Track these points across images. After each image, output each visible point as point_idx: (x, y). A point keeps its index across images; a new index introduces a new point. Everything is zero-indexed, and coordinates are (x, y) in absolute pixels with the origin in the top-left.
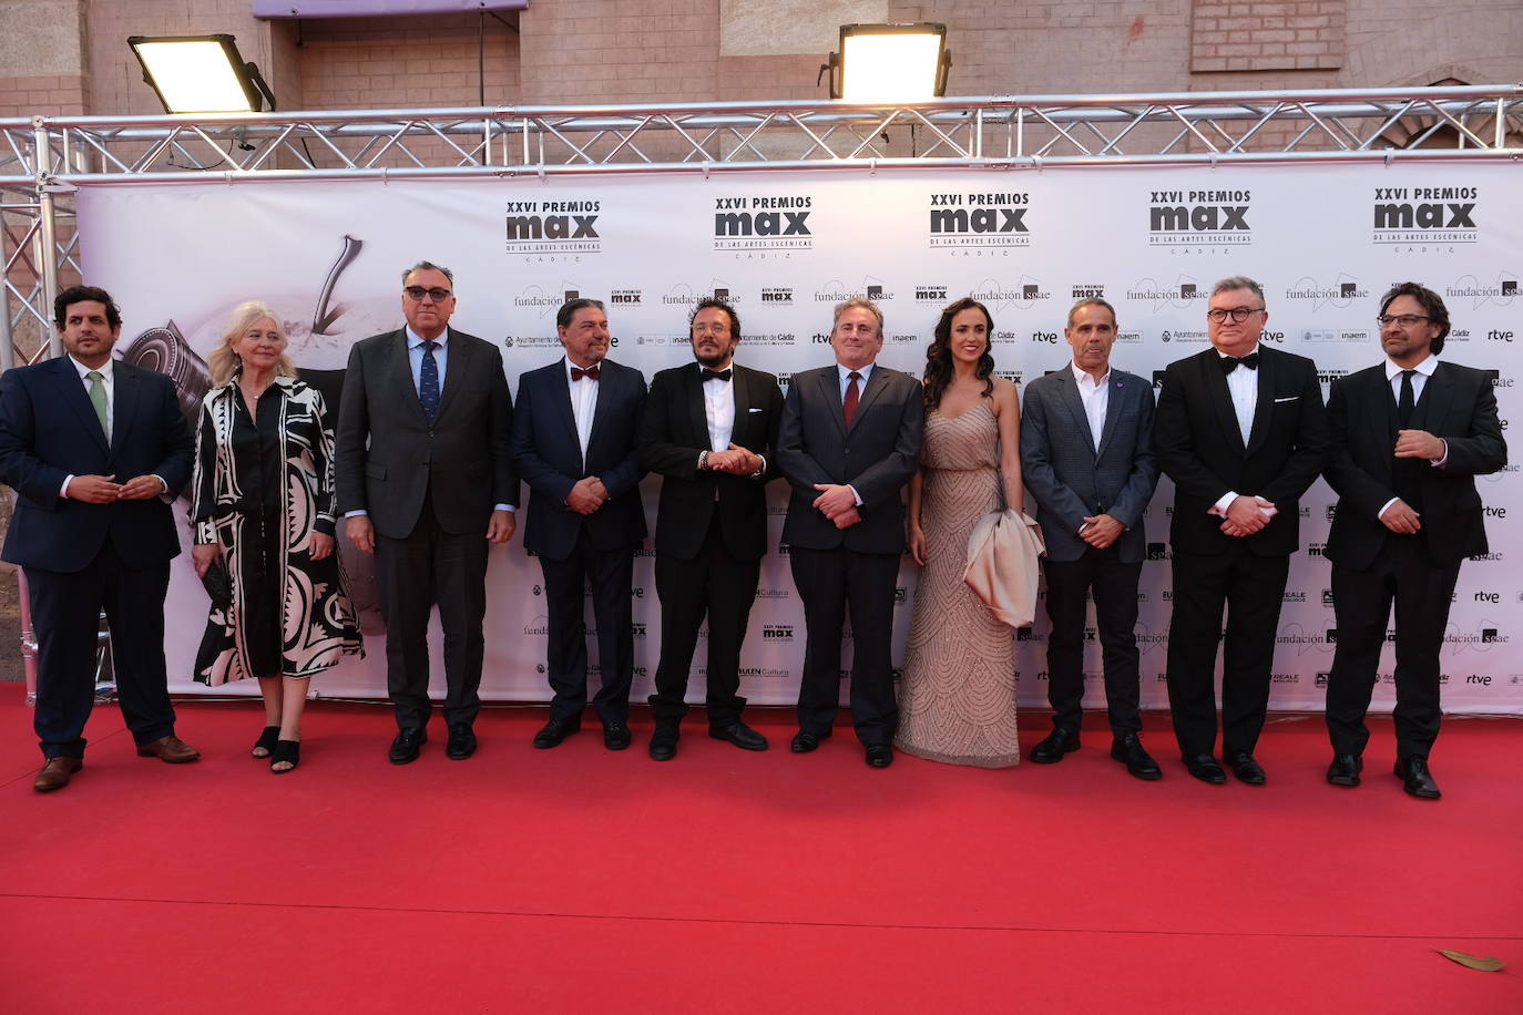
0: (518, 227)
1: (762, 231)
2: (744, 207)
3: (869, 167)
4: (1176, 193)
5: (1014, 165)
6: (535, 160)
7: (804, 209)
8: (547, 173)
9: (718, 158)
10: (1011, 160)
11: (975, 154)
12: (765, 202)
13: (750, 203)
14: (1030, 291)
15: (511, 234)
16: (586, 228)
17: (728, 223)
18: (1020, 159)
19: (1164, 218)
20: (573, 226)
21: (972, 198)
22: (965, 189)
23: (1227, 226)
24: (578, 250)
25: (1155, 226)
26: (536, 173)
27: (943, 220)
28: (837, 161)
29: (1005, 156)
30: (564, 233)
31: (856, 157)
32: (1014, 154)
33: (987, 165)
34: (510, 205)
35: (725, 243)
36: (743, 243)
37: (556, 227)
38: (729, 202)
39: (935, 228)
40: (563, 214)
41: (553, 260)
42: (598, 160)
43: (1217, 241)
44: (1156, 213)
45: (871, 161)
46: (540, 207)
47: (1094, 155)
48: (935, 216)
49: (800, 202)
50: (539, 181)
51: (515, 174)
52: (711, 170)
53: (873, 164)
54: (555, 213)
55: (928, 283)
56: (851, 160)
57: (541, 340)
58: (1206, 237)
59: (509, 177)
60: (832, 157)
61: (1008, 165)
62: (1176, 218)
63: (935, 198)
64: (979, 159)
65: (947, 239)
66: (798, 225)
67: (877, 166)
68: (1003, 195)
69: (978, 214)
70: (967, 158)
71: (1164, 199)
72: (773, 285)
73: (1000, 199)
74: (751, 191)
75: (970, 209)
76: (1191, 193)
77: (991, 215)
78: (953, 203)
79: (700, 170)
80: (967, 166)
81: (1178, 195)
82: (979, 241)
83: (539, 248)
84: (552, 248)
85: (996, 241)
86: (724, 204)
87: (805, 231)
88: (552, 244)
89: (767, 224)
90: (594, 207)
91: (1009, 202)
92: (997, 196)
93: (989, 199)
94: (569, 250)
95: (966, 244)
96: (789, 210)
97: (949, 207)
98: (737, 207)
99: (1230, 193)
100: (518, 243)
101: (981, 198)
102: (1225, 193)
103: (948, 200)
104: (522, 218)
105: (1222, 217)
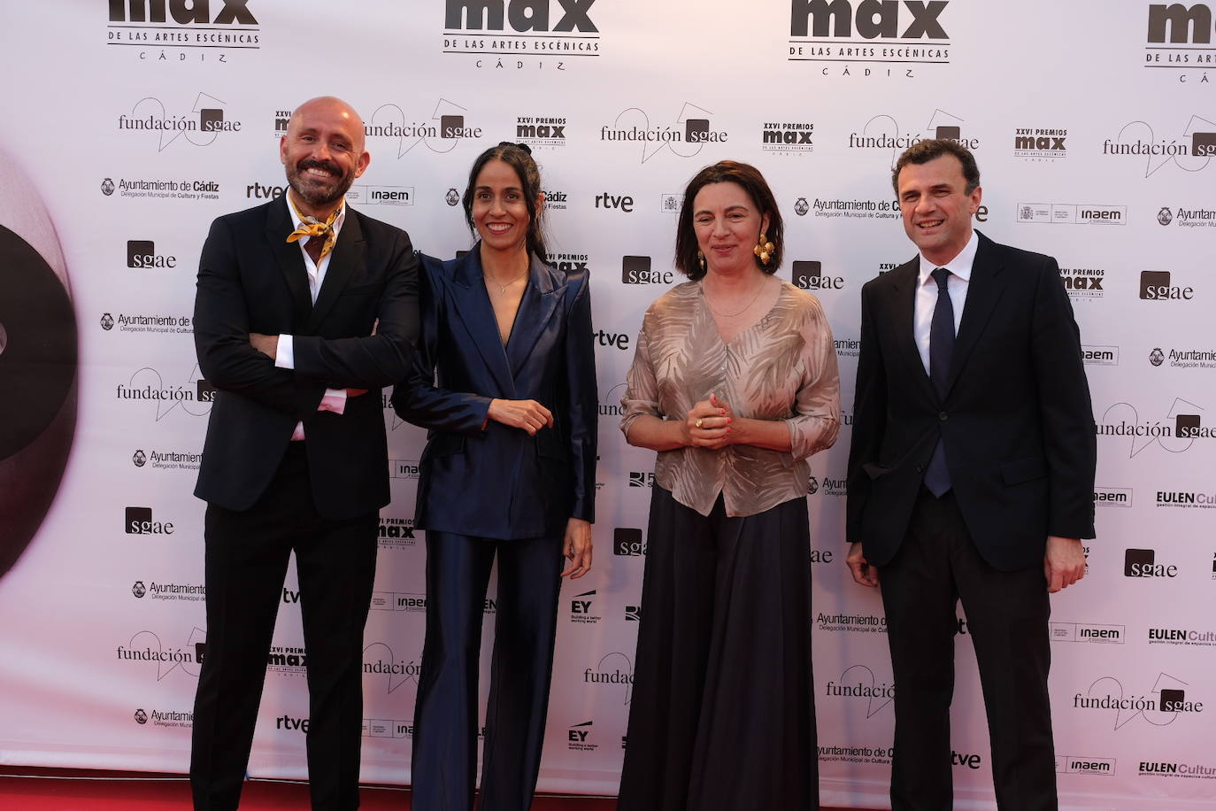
15: (116, 13)
16: (237, 9)
17: (467, 10)
25: (1156, 35)
27: (812, 17)
30: (201, 13)
37: (189, 4)
39: (798, 28)
48: (799, 7)
69: (868, 7)
77: (889, 10)
82: (868, 53)
83: (161, 37)
84: (183, 38)
85: (895, 53)
88: (183, 32)
89: (528, 13)
100: (128, 27)
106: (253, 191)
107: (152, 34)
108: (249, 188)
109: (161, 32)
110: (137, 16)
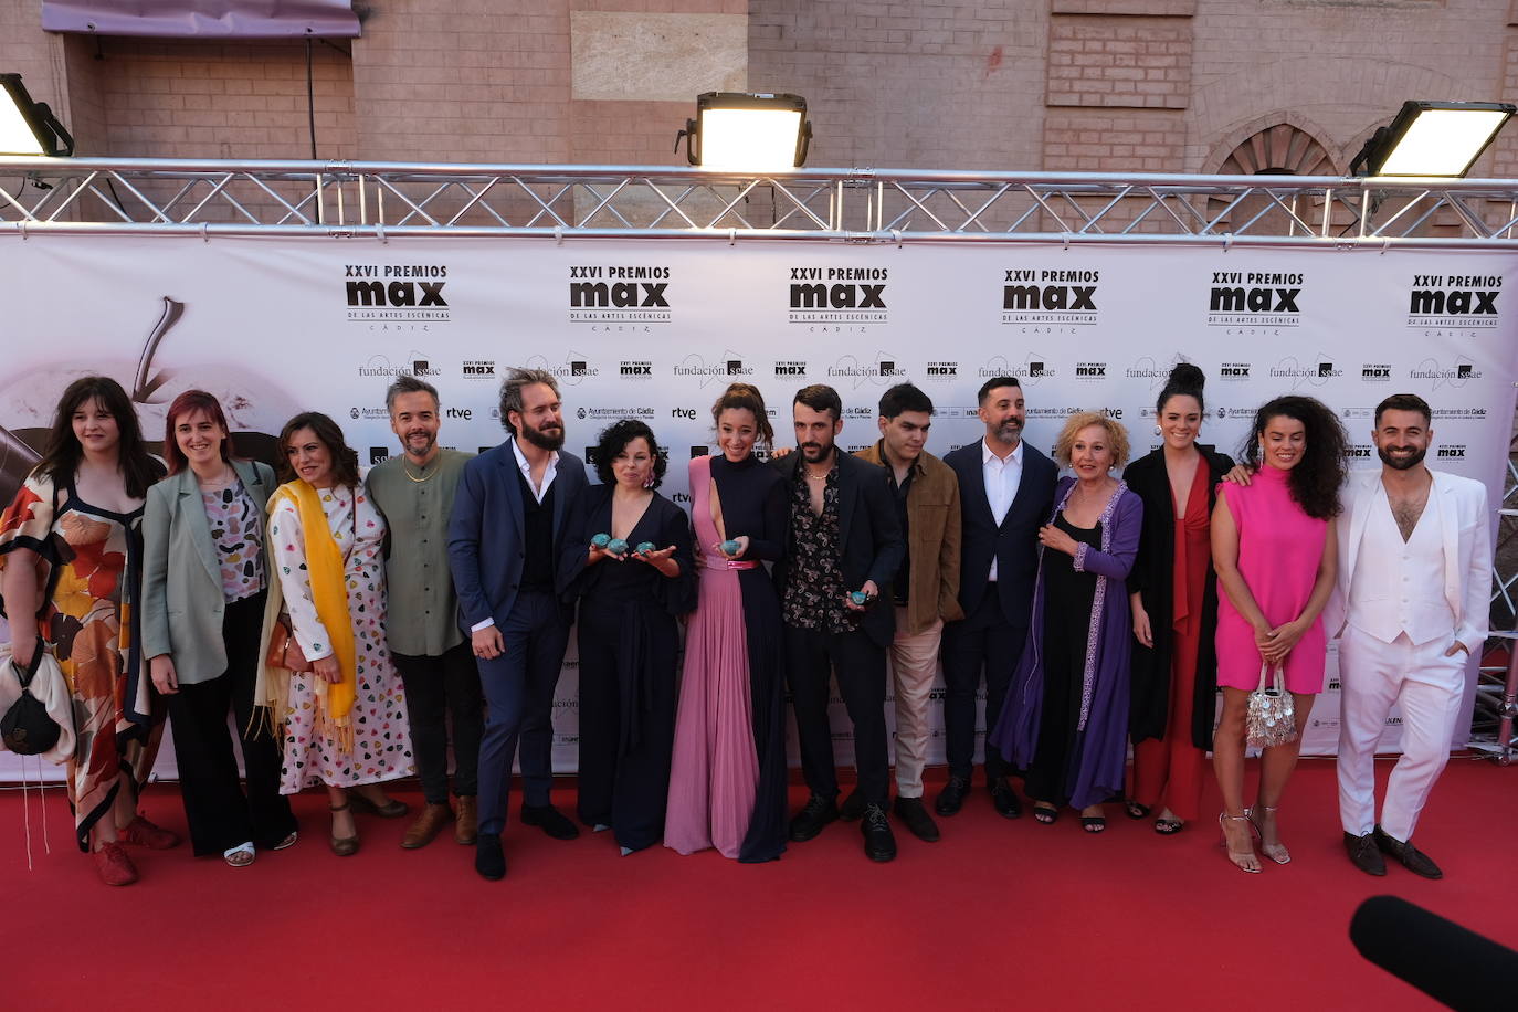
0: (359, 293)
1: (619, 303)
2: (600, 276)
3: (728, 237)
4: (1029, 272)
5: (874, 240)
6: (373, 219)
7: (662, 281)
8: (387, 235)
9: (572, 225)
10: (871, 235)
11: (835, 228)
12: (621, 272)
13: (605, 272)
15: (352, 300)
16: (433, 296)
17: (585, 293)
18: (880, 233)
19: (1017, 297)
20: (419, 294)
21: (831, 273)
22: (825, 262)
23: (1076, 306)
24: (425, 317)
25: (1008, 304)
26: (375, 235)
27: (803, 295)
28: (695, 230)
29: (866, 230)
30: (410, 300)
31: (717, 226)
32: (874, 228)
33: (847, 239)
34: (349, 268)
35: (581, 314)
36: (599, 314)
37: (401, 294)
38: (584, 270)
39: (795, 303)
40: (409, 279)
41: (399, 328)
42: (443, 221)
43: (1066, 321)
44: (1009, 291)
45: (731, 231)
46: (381, 271)
47: (953, 231)
48: (795, 290)
49: (657, 272)
50: (381, 243)
51: (351, 234)
52: (564, 236)
53: (732, 234)
54: (398, 279)
55: (787, 358)
56: (710, 230)
58: (1057, 317)
59: (345, 238)
60: (691, 226)
61: (868, 239)
62: (1028, 297)
63: (795, 271)
64: (839, 232)
65: (807, 314)
66: (656, 296)
67: (737, 237)
68: (862, 270)
69: (837, 289)
70: (827, 231)
71: (1020, 278)
72: (632, 358)
73: (859, 274)
74: (608, 259)
75: (829, 284)
76: (1043, 272)
77: (850, 290)
78: (811, 277)
79: (553, 236)
80: (827, 239)
81: (1031, 274)
83: (384, 315)
84: (398, 316)
86: (579, 272)
87: (663, 303)
88: (398, 312)
89: (624, 295)
90: (440, 273)
91: (868, 278)
92: (857, 270)
93: (849, 274)
94: (416, 318)
95: (824, 320)
96: (647, 281)
97: (809, 281)
98: (593, 276)
99: (1081, 273)
100: (360, 309)
101: (840, 273)
102: (1075, 272)
103: (808, 274)
104: (363, 284)
105: (1072, 298)
107: (377, 313)
109: (383, 312)
110: (367, 302)
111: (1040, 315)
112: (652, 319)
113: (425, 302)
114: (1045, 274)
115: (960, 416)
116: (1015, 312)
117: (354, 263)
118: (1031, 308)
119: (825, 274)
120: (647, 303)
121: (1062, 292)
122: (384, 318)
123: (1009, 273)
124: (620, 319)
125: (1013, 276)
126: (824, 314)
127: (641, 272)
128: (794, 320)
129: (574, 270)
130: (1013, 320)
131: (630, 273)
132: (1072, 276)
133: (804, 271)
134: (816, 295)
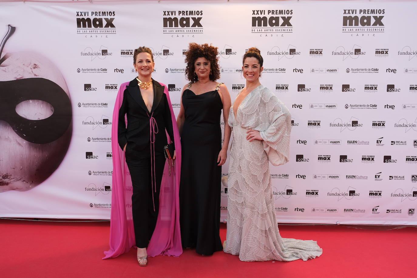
0: (82, 22)
1: (183, 25)
2: (175, 15)
4: (354, 10)
7: (200, 16)
12: (183, 13)
13: (177, 13)
14: (292, 51)
15: (79, 26)
16: (110, 24)
17: (169, 22)
19: (348, 21)
20: (105, 23)
21: (269, 12)
23: (375, 24)
24: (107, 33)
25: (345, 24)
27: (258, 21)
30: (101, 25)
34: (78, 13)
35: (168, 30)
36: (175, 30)
37: (98, 23)
38: (168, 12)
39: (254, 25)
40: (100, 17)
41: (96, 36)
43: (370, 31)
44: (345, 19)
46: (90, 14)
48: (254, 19)
49: (198, 13)
54: (96, 17)
57: (92, 70)
58: (366, 29)
59: (76, 0)
62: (354, 21)
63: (254, 11)
65: (259, 29)
66: (198, 23)
68: (282, 11)
69: (271, 19)
71: (349, 13)
73: (281, 12)
75: (268, 16)
76: (360, 10)
77: (277, 19)
78: (261, 14)
81: (355, 11)
82: (272, 30)
83: (91, 31)
84: (96, 32)
85: (279, 30)
86: (167, 13)
87: (200, 25)
88: (96, 30)
89: (185, 22)
90: (113, 14)
91: (285, 14)
92: (280, 11)
93: (276, 12)
94: (103, 33)
95: (266, 32)
96: (194, 16)
97: (260, 15)
98: (172, 15)
99: (377, 10)
100: (82, 29)
101: (273, 12)
102: (374, 10)
103: (259, 12)
104: (83, 19)
105: (373, 21)
106: (116, 71)
107: (88, 31)
108: (115, 70)
109: (91, 30)
110: (84, 26)
111: (359, 28)
112: (196, 32)
113: (107, 26)
114: (361, 11)
115: (324, 72)
116: (348, 28)
117: (79, 11)
118: (355, 25)
119: (266, 12)
120: (194, 25)
121: (369, 18)
122: (91, 33)
123: (345, 11)
124: (183, 32)
125: (347, 12)
126: (266, 29)
127: (191, 13)
128: (253, 32)
129: (165, 12)
130: (347, 31)
131: (187, 13)
132: (373, 11)
133: (258, 11)
134: (262, 21)
